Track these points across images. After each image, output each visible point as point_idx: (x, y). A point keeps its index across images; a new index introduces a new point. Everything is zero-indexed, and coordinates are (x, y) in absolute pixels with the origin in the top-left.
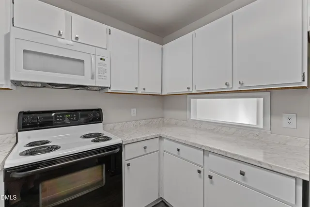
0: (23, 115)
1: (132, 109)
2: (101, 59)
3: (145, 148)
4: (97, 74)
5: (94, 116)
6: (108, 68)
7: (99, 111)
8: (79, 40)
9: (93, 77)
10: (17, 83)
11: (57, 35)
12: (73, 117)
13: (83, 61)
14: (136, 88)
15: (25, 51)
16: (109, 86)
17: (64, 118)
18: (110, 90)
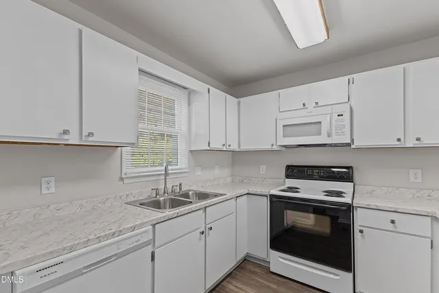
0: (288, 167)
2: (339, 115)
3: (393, 222)
4: (334, 131)
6: (348, 123)
8: (319, 105)
9: (329, 135)
11: (302, 107)
12: (321, 173)
13: (320, 122)
14: (399, 140)
15: (284, 126)
16: (349, 141)
17: (313, 172)
18: (353, 146)
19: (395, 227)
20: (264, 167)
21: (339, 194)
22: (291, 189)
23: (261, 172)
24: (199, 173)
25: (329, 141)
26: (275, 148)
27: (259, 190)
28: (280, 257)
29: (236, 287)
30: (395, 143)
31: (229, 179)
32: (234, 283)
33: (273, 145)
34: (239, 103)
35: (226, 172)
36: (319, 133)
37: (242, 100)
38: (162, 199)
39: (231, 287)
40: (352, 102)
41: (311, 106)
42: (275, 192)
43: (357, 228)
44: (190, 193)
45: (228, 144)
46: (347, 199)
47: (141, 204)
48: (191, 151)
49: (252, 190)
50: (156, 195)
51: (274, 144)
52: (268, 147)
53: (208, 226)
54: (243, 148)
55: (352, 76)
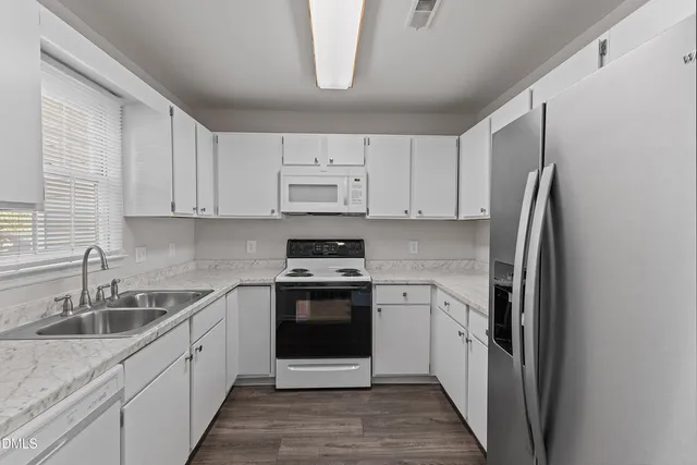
0: (291, 242)
1: (412, 243)
2: (356, 180)
3: (405, 295)
4: (351, 198)
5: (354, 248)
6: (364, 190)
7: (360, 241)
8: (334, 163)
9: (346, 203)
10: (287, 214)
11: (313, 163)
12: (331, 248)
13: (336, 186)
14: (406, 212)
15: (290, 186)
16: (365, 211)
17: (322, 248)
18: (368, 217)
19: (406, 299)
20: (254, 243)
21: (355, 273)
22: (297, 272)
23: (249, 251)
24: (143, 259)
25: (344, 210)
26: (277, 215)
27: (258, 279)
28: (290, 366)
29: (235, 428)
30: (402, 215)
31: (192, 266)
32: (229, 424)
33: (273, 211)
34: (216, 140)
35: (185, 254)
36: (335, 199)
37: (220, 135)
38: (84, 315)
39: (226, 431)
40: (368, 165)
41: (324, 164)
42: (282, 278)
43: (375, 308)
44: (138, 296)
45: (200, 208)
46: (365, 278)
47: (39, 333)
48: (127, 219)
49: (247, 278)
50: (66, 310)
51: (276, 210)
52: (266, 214)
53: (197, 345)
54: (224, 213)
55: (369, 136)
